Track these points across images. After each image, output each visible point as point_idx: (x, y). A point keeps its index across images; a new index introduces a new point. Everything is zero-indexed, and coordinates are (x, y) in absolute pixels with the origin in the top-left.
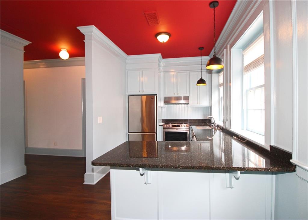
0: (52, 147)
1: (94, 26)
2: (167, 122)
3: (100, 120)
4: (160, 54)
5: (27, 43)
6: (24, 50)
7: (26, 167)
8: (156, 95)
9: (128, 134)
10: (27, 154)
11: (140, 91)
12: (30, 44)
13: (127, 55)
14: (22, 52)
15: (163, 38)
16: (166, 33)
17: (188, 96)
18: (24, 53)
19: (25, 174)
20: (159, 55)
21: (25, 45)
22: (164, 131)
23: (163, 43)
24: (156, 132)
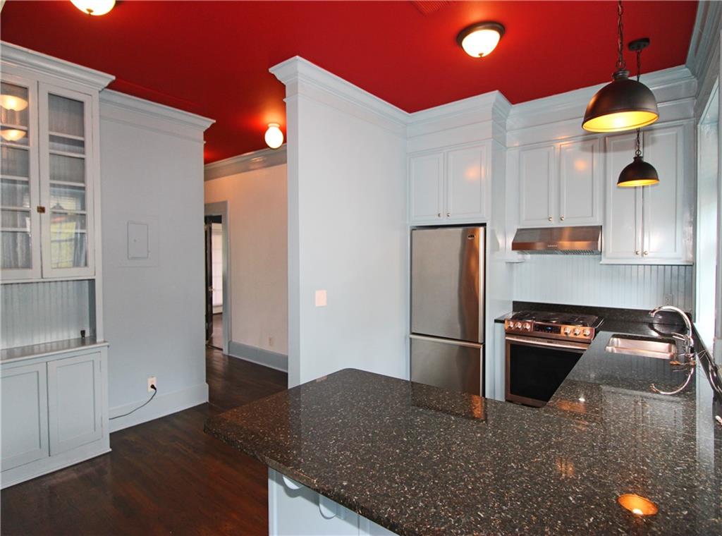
0: (266, 347)
1: (297, 57)
2: (523, 310)
3: (321, 298)
4: (497, 91)
5: (208, 123)
6: (205, 139)
7: (207, 386)
8: (484, 225)
9: (411, 339)
10: (230, 355)
11: (439, 215)
12: (213, 125)
13: (407, 113)
14: (200, 144)
15: (481, 43)
16: (488, 25)
17: (600, 225)
18: (205, 145)
19: (205, 402)
20: (494, 97)
21: (206, 129)
22: (507, 340)
23: (481, 60)
24: (480, 340)
